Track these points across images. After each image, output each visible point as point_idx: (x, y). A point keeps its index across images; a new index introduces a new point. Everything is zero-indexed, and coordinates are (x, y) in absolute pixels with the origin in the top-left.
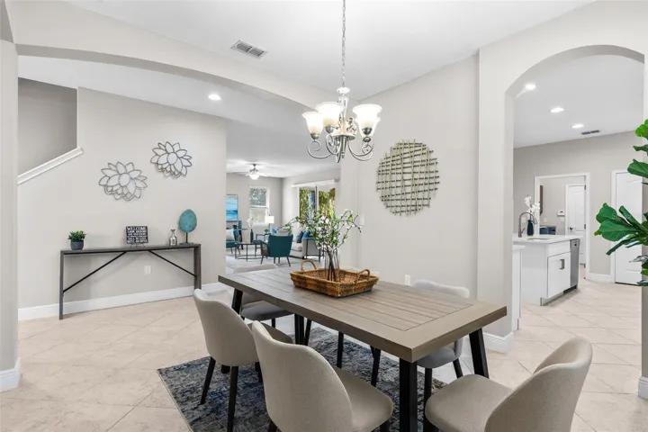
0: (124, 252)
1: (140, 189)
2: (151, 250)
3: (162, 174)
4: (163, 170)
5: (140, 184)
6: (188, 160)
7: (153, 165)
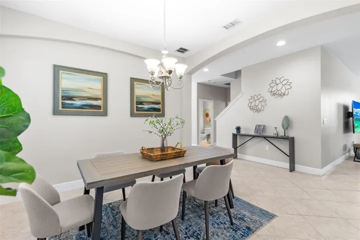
0: (254, 136)
1: (264, 106)
2: (265, 138)
3: (274, 97)
4: (274, 94)
5: (263, 104)
6: (289, 85)
7: (269, 93)
